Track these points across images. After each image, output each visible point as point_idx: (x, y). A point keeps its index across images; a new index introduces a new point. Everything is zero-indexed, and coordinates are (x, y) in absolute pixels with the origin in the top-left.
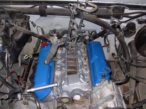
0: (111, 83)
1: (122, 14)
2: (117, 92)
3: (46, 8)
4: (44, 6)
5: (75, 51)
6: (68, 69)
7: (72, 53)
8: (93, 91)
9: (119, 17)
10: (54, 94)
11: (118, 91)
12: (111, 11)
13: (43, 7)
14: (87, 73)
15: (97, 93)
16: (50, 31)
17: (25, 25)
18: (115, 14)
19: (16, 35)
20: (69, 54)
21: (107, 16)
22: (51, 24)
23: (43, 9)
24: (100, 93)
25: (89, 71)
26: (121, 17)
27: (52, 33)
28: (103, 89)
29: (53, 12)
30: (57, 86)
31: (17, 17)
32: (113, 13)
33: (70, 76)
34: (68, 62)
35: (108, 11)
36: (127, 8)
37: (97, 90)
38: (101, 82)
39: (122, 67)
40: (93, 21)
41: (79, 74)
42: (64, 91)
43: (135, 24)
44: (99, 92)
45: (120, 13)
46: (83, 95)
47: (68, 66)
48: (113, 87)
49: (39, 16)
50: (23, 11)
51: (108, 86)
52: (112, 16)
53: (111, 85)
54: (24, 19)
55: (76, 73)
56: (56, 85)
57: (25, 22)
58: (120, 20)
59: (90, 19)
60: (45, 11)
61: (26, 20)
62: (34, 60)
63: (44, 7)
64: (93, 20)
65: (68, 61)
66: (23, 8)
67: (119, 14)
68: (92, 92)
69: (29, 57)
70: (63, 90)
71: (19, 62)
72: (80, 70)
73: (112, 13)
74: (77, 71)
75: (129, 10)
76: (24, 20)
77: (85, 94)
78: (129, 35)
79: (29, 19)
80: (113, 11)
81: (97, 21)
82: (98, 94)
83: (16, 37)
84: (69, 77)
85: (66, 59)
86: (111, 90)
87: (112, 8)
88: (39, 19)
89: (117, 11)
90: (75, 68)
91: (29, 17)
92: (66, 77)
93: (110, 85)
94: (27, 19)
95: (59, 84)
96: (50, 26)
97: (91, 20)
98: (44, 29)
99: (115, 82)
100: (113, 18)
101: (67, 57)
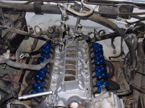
0: (112, 96)
1: (130, 14)
4: (39, 2)
5: (75, 52)
6: (66, 73)
7: (72, 54)
9: (126, 17)
10: (49, 101)
12: (117, 10)
13: (38, 4)
14: (88, 77)
15: (95, 105)
16: (49, 27)
17: (21, 21)
18: (122, 13)
21: (112, 16)
22: (51, 20)
23: (38, 6)
24: (99, 106)
25: (89, 76)
26: (129, 17)
27: (51, 30)
28: (103, 102)
31: (11, 12)
32: (120, 13)
34: (66, 65)
35: (114, 10)
36: (136, 7)
37: (96, 102)
38: (100, 93)
39: (126, 75)
41: (77, 80)
43: (144, 24)
44: (98, 104)
45: (129, 12)
46: (81, 103)
47: (66, 70)
48: (115, 100)
50: (16, 7)
51: (109, 99)
52: (118, 16)
54: (19, 15)
55: (74, 79)
56: (51, 92)
57: (20, 18)
60: (40, 8)
61: (21, 16)
62: (31, 58)
64: (96, 20)
65: (66, 63)
67: (127, 13)
69: (25, 56)
72: (79, 75)
74: (76, 76)
75: (139, 9)
77: (84, 102)
80: (120, 10)
82: (97, 107)
85: (65, 61)
87: (119, 7)
89: (124, 10)
90: (74, 73)
92: (63, 83)
93: (111, 98)
94: (23, 15)
96: (49, 22)
97: (94, 20)
98: (42, 26)
99: (117, 94)
100: (119, 18)
101: (66, 59)
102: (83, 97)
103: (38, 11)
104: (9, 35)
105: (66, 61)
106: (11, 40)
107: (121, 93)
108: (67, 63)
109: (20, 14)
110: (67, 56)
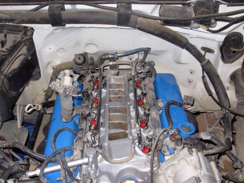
0: (194, 153)
1: (213, 16)
2: (209, 172)
3: (63, 9)
4: (58, 5)
5: (125, 94)
6: (110, 128)
7: (119, 97)
8: (160, 172)
9: (208, 22)
11: (210, 170)
12: (190, 10)
15: (167, 175)
16: (75, 55)
17: (25, 45)
18: (200, 16)
19: (6, 65)
20: (112, 100)
21: (183, 22)
22: (78, 43)
23: (56, 12)
24: (173, 175)
26: (213, 21)
27: (79, 58)
28: (179, 167)
29: (76, 16)
30: (87, 164)
31: (8, 30)
33: (114, 143)
34: (109, 116)
35: (184, 12)
36: (222, 3)
38: (174, 153)
40: (156, 32)
41: (131, 137)
42: (102, 173)
43: (241, 34)
44: (172, 173)
45: (210, 13)
46: (141, 180)
47: (109, 123)
48: (200, 161)
49: (50, 25)
51: (189, 159)
52: (193, 21)
53: (196, 157)
54: (22, 33)
55: (125, 136)
56: (86, 160)
57: (24, 39)
58: (210, 28)
59: (150, 27)
60: (60, 15)
61: (26, 35)
62: (46, 113)
63: (59, 7)
64: (156, 30)
65: (109, 112)
66: (18, 13)
67: (207, 15)
68: (158, 172)
69: (34, 108)
70: (102, 171)
71: (17, 119)
72: (133, 131)
73: (194, 14)
74: (127, 131)
75: (228, 6)
76: (24, 35)
77: (146, 178)
78: (230, 57)
79: (33, 33)
80: (195, 10)
81: (164, 32)
82: (169, 177)
83: (7, 69)
84: (111, 145)
85: (107, 109)
86: (196, 168)
87: (193, 5)
88: (52, 33)
89: (202, 9)
90: (124, 126)
91: (32, 29)
92: (106, 144)
93: (193, 158)
94: (29, 33)
95: (91, 160)
96: (75, 47)
97: (151, 30)
98: (63, 54)
99: (204, 151)
100: (195, 25)
101: (109, 105)
102: (144, 168)
103: (57, 20)
104: (7, 67)
105: (109, 108)
106: (10, 76)
107: (210, 151)
108: (111, 112)
109: (24, 31)
110: (110, 101)
